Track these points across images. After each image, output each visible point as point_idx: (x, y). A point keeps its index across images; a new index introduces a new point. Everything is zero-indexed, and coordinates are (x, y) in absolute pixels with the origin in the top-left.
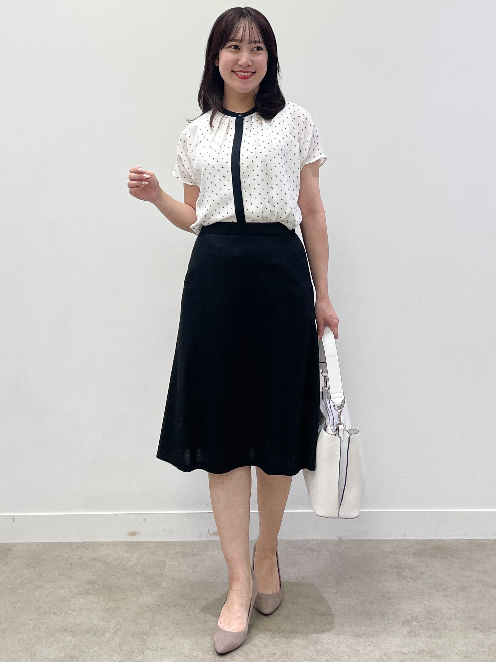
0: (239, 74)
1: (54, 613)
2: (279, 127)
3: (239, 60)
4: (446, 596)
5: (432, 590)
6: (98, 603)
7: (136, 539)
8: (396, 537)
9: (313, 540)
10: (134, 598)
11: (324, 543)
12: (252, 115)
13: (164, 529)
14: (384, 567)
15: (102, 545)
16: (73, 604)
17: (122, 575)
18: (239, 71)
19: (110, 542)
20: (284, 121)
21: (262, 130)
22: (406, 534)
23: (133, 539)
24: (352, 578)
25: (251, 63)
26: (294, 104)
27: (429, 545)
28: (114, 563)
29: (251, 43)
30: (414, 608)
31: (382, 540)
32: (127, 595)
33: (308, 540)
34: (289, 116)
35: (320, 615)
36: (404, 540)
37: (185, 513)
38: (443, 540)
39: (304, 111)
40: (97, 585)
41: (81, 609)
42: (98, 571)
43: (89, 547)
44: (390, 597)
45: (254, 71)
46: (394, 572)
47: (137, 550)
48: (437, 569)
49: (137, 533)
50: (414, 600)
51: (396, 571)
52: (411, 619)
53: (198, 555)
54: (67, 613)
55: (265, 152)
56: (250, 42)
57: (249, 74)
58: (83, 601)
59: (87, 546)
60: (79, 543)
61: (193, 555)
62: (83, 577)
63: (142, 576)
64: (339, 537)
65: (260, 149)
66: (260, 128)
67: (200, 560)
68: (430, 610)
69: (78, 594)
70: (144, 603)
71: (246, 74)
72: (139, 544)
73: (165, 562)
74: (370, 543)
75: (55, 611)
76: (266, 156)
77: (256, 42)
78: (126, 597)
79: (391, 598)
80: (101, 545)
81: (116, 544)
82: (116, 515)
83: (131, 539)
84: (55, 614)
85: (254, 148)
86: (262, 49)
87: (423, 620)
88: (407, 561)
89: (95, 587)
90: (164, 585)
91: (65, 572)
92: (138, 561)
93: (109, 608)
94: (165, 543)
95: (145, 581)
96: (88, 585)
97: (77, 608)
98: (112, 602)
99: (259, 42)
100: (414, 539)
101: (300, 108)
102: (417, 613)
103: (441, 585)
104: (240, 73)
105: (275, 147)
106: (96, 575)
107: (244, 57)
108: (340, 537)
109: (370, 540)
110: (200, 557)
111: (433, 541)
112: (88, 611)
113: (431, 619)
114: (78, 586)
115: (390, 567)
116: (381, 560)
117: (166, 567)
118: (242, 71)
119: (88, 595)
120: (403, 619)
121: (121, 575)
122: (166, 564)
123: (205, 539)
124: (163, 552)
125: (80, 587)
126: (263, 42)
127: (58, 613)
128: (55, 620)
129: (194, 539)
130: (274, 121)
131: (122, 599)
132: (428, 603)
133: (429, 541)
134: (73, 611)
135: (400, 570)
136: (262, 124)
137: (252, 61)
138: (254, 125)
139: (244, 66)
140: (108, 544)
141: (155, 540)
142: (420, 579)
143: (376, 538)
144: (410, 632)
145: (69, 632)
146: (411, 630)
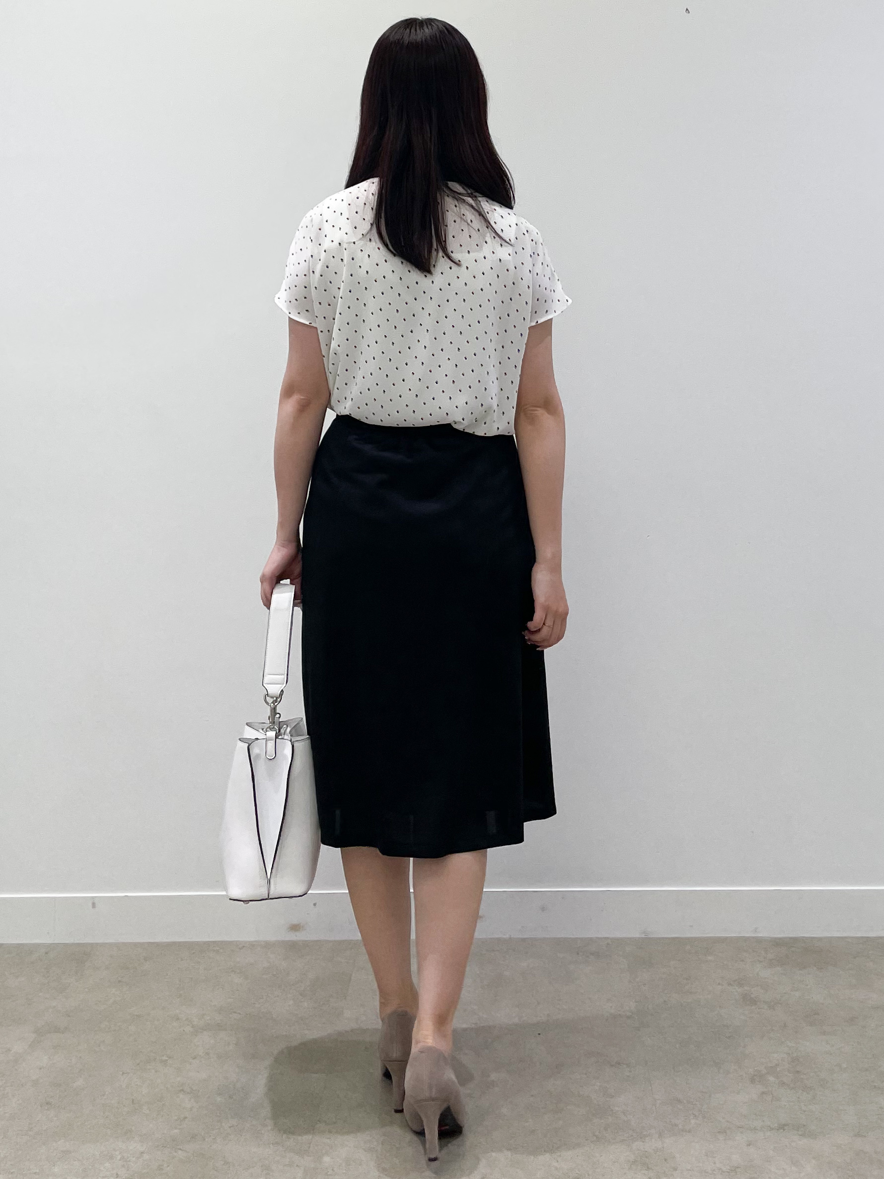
4: (824, 1033)
5: (800, 1023)
6: (236, 1044)
7: (300, 937)
8: (740, 934)
13: (348, 919)
15: (244, 946)
16: (195, 1046)
17: (278, 996)
19: (256, 941)
23: (296, 936)
27: (795, 947)
28: (265, 976)
30: (771, 1053)
31: (716, 938)
35: (611, 1066)
36: (754, 938)
38: (820, 939)
40: (235, 1014)
41: (209, 1054)
42: (237, 990)
43: (221, 951)
44: (731, 1035)
46: (737, 991)
47: (303, 956)
48: (809, 987)
49: (303, 927)
50: (771, 1039)
51: (740, 990)
52: (765, 1071)
54: (185, 1061)
58: (212, 1041)
59: (218, 948)
60: (204, 943)
62: (211, 1001)
63: (311, 999)
64: (644, 932)
68: (797, 1056)
69: (202, 1029)
72: (306, 944)
73: (350, 976)
74: (696, 943)
75: (165, 1058)
78: (284, 1034)
80: (242, 946)
81: (267, 945)
83: (292, 937)
84: (164, 1062)
87: (786, 1073)
88: (758, 974)
89: (231, 1018)
90: (348, 1014)
91: (181, 992)
92: (304, 974)
93: (255, 1052)
94: (350, 943)
95: (315, 1008)
96: (220, 1014)
97: (201, 1053)
98: (259, 1043)
100: (770, 938)
102: (775, 1061)
103: (816, 1014)
106: (232, 997)
108: (646, 933)
109: (696, 939)
111: (803, 940)
112: (220, 1058)
113: (798, 1072)
114: (204, 1015)
115: (730, 984)
116: (715, 972)
117: (350, 984)
119: (219, 1032)
120: (751, 1071)
121: (275, 997)
122: (351, 978)
124: (347, 958)
125: (207, 1018)
127: (170, 1061)
128: (164, 1073)
131: (277, 1038)
132: (793, 1045)
133: (795, 940)
134: (194, 1058)
135: (746, 988)
140: (253, 946)
141: (332, 939)
142: (780, 1004)
143: (706, 936)
144: (763, 1093)
145: (188, 1093)
146: (765, 1090)
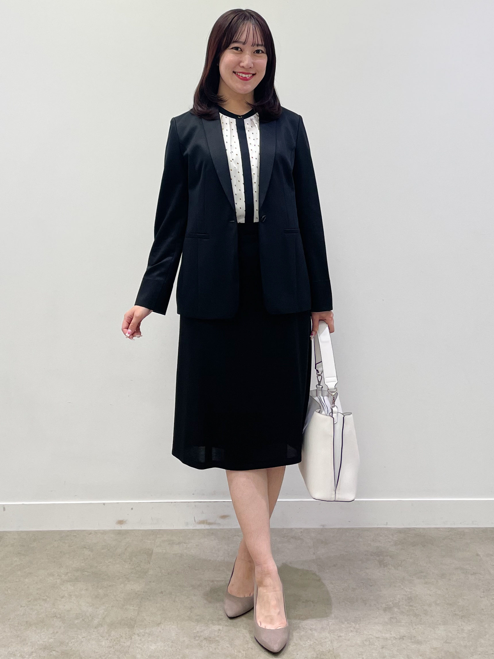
0: (240, 76)
1: (43, 600)
3: (240, 62)
4: (426, 583)
5: (412, 578)
6: (87, 590)
7: (124, 527)
8: (378, 526)
9: (296, 529)
10: (122, 585)
11: (308, 531)
12: (252, 117)
13: (151, 517)
14: (365, 555)
15: (91, 533)
16: (63, 591)
17: (111, 562)
18: (240, 72)
19: (98, 530)
22: (387, 523)
23: (121, 527)
24: (334, 566)
25: (252, 65)
27: (409, 534)
28: (103, 551)
30: (396, 595)
31: (364, 528)
32: (115, 583)
33: (292, 528)
35: (303, 602)
36: (386, 528)
37: (172, 502)
38: (424, 529)
40: (86, 572)
41: (71, 596)
42: (87, 558)
43: (78, 536)
45: (254, 73)
46: (376, 559)
47: (125, 538)
48: (418, 556)
49: (125, 521)
50: (395, 586)
51: (378, 558)
52: (392, 605)
53: (184, 543)
54: (57, 599)
57: (250, 76)
58: (72, 588)
59: (76, 534)
60: (68, 531)
61: (179, 543)
62: (72, 565)
63: (130, 564)
67: (186, 547)
68: (411, 597)
69: (67, 581)
70: (132, 590)
71: (247, 76)
72: (127, 532)
73: (153, 550)
74: (352, 531)
75: (45, 598)
78: (114, 584)
79: (373, 585)
80: (89, 533)
81: (104, 532)
82: (104, 504)
83: (119, 527)
84: (45, 600)
86: (263, 52)
87: (404, 606)
89: (83, 574)
90: (151, 572)
91: (55, 560)
92: (126, 549)
93: (98, 595)
94: (152, 531)
95: (132, 569)
96: (77, 572)
97: (66, 595)
98: (100, 589)
99: (262, 46)
100: (395, 528)
102: (398, 599)
103: (422, 572)
104: (241, 74)
106: (84, 562)
108: (323, 526)
109: (353, 529)
110: (187, 545)
111: (414, 529)
112: (77, 598)
113: (411, 606)
114: (67, 573)
115: (371, 555)
116: (363, 548)
117: (153, 555)
118: (243, 73)
119: (76, 582)
120: (384, 606)
121: (109, 562)
122: (154, 552)
123: (191, 527)
124: (150, 540)
125: (69, 575)
126: (265, 45)
127: (48, 600)
128: (45, 606)
129: (181, 528)
131: (110, 586)
132: (409, 590)
133: (410, 529)
134: (62, 598)
135: (381, 557)
139: (246, 67)
140: (97, 533)
141: (142, 529)
142: (401, 566)
143: (358, 527)
144: (391, 618)
145: (59, 618)
146: (392, 616)
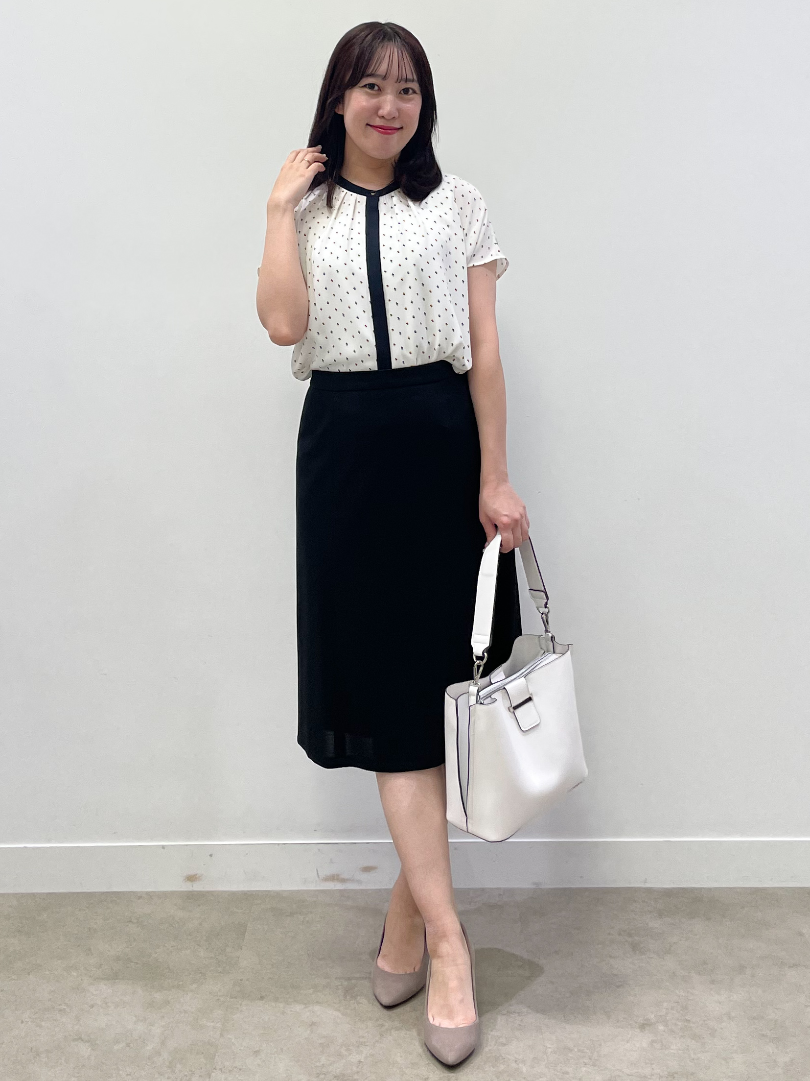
1: (60, 1010)
2: (437, 212)
3: (379, 108)
4: (713, 982)
5: (689, 973)
6: (134, 993)
7: (197, 887)
8: (630, 884)
9: (491, 889)
10: (195, 985)
11: (510, 893)
12: (392, 193)
13: (244, 870)
14: (610, 934)
15: (141, 897)
16: (93, 995)
17: (174, 946)
19: (153, 892)
20: (442, 204)
21: (410, 215)
22: (646, 879)
23: (193, 886)
24: (556, 952)
25: (397, 113)
26: (455, 177)
27: (685, 898)
28: (161, 927)
29: (399, 82)
30: (661, 1002)
31: (606, 888)
32: (182, 981)
33: (483, 889)
34: (450, 195)
36: (644, 888)
37: (279, 844)
38: (708, 889)
39: (471, 187)
40: (132, 964)
41: (106, 1003)
42: (135, 940)
43: (118, 901)
44: (620, 983)
45: (400, 127)
46: (627, 941)
47: (199, 906)
48: (698, 937)
49: (199, 877)
50: (660, 987)
51: (630, 940)
52: (655, 1019)
53: (300, 913)
54: (83, 1010)
55: (419, 250)
56: (398, 80)
58: (109, 991)
59: (116, 899)
60: (102, 893)
61: (292, 914)
62: (109, 951)
63: (207, 949)
64: (534, 884)
65: (410, 245)
66: (406, 214)
67: (303, 921)
68: (687, 1005)
69: (100, 978)
72: (202, 895)
73: (246, 926)
74: (586, 894)
75: (63, 1007)
76: (421, 255)
77: (408, 80)
78: (181, 983)
79: (621, 985)
80: (138, 896)
81: (165, 896)
82: (163, 847)
83: (188, 887)
84: (62, 1011)
85: (400, 244)
86: (414, 92)
87: (676, 1022)
88: (647, 924)
89: (128, 967)
90: (243, 963)
91: (80, 942)
92: (201, 924)
93: (153, 1002)
94: (245, 894)
95: (211, 958)
96: (117, 963)
97: (98, 1003)
98: (157, 992)
99: (413, 81)
100: (660, 888)
101: (465, 183)
102: (664, 1010)
103: (705, 963)
105: (434, 243)
106: (130, 947)
107: (388, 103)
109: (586, 889)
110: (304, 918)
111: (692, 890)
112: (118, 1007)
113: (689, 1021)
114: (101, 964)
115: (620, 934)
116: (606, 922)
117: (247, 934)
118: (382, 127)
119: (116, 981)
120: (641, 1020)
121: (172, 947)
122: (246, 929)
123: (311, 887)
124: (242, 909)
125: (105, 967)
126: (418, 81)
127: (68, 1010)
128: (62, 1022)
129: (295, 887)
130: (426, 203)
131: (173, 987)
132: (683, 994)
133: (684, 890)
134: (92, 1006)
135: (636, 938)
136: (408, 206)
137: (399, 110)
138: (397, 209)
139: (387, 118)
140: (150, 896)
141: (228, 889)
142: (670, 953)
143: (597, 886)
144: (653, 1041)
145: (86, 1041)
146: (654, 1038)
